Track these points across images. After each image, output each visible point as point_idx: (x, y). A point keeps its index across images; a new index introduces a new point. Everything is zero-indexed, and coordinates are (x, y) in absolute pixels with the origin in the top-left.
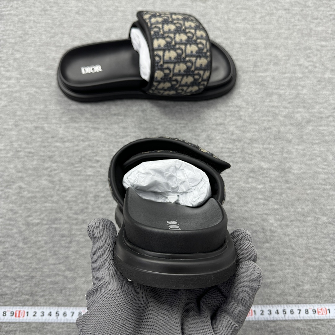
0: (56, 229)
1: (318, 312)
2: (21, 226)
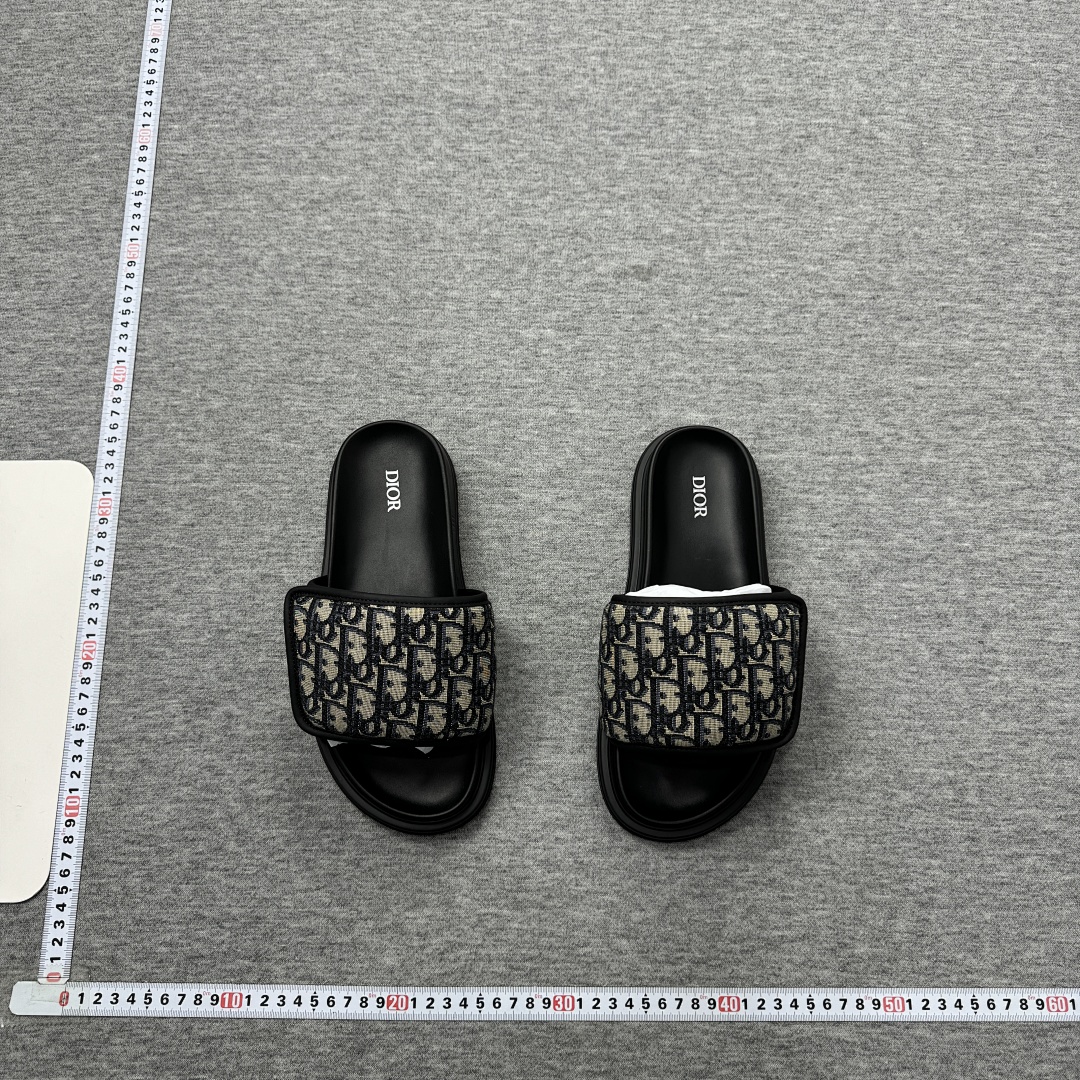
0: (310, 810)
1: (885, 1006)
2: (232, 804)
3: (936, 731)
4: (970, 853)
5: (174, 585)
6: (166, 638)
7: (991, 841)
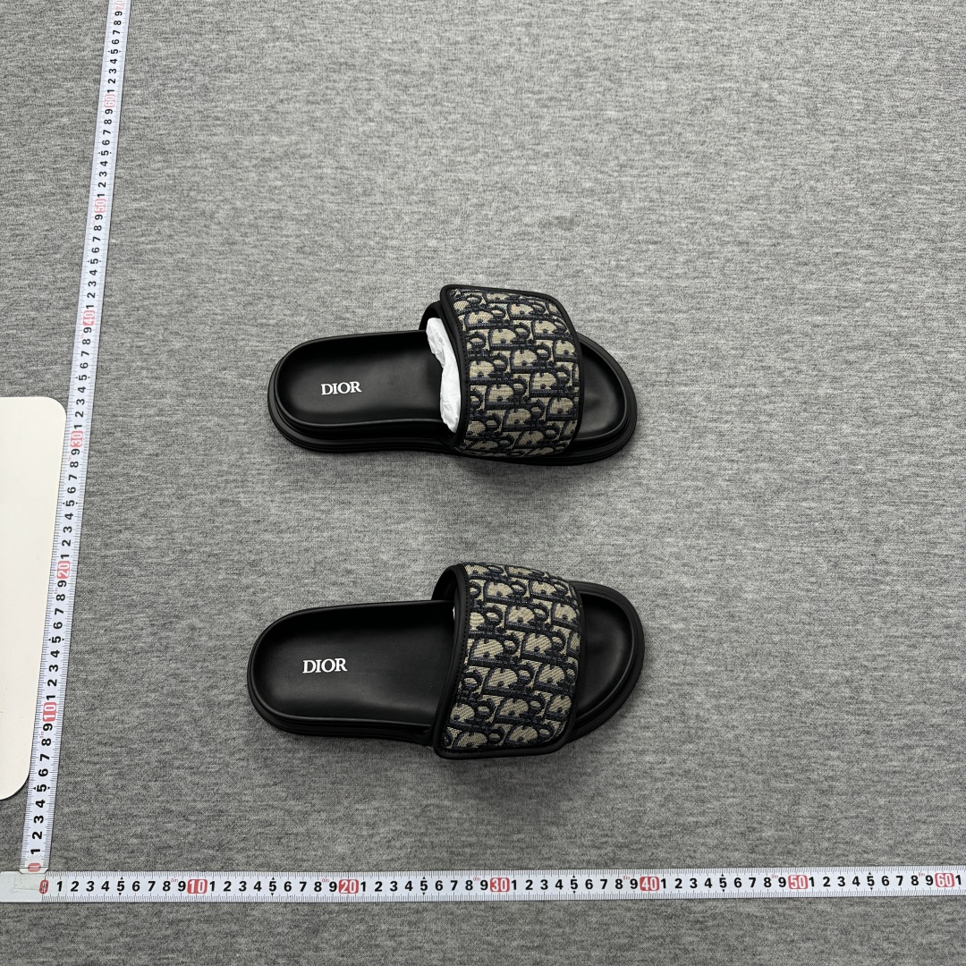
1: (790, 884)
3: (833, 636)
4: (865, 745)
5: (141, 510)
6: (133, 558)
7: (885, 734)
